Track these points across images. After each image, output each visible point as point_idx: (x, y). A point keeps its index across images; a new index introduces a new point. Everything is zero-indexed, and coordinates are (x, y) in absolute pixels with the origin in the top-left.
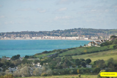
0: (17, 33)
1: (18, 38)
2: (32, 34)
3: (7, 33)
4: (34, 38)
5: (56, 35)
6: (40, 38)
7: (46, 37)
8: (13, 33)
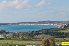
0: (25, 23)
1: (25, 25)
2: (30, 23)
3: (21, 23)
4: (31, 24)
5: (40, 23)
6: (34, 24)
7: (36, 24)
8: (23, 23)
